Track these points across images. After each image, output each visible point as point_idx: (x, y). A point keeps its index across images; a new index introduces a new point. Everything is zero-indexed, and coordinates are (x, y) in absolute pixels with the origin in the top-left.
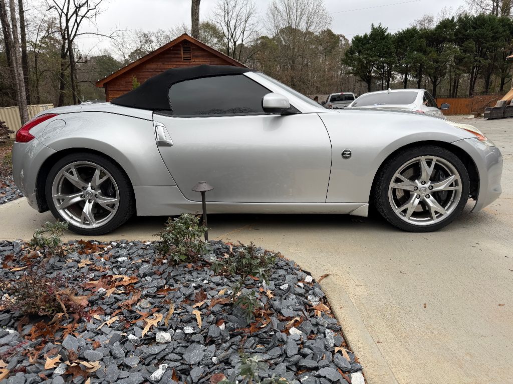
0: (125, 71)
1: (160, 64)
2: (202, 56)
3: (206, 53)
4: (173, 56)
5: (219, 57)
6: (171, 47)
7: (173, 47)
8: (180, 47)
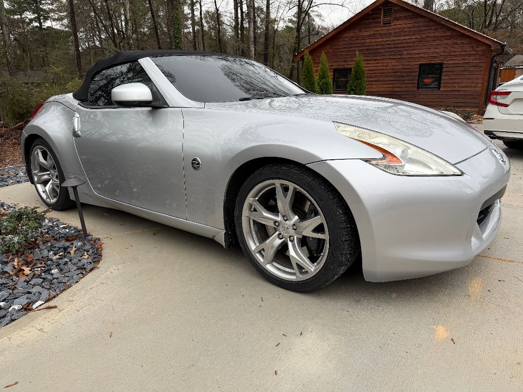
0: (321, 42)
1: (357, 31)
2: (405, 18)
3: (410, 14)
4: (371, 21)
5: (425, 17)
6: (370, 11)
7: (372, 10)
8: (380, 10)
